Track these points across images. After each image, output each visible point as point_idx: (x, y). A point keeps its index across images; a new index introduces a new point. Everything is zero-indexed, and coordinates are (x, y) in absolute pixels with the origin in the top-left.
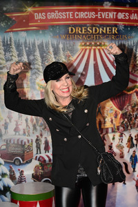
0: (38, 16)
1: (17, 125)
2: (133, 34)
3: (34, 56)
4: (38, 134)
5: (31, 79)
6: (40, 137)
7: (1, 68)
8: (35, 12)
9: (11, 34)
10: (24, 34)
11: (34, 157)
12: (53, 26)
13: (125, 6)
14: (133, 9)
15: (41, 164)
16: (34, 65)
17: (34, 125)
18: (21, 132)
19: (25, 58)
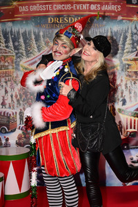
0: (22, 9)
1: (4, 100)
2: (104, 23)
3: (19, 42)
4: (21, 108)
5: (16, 62)
6: (23, 110)
10: (10, 24)
11: (18, 127)
12: (35, 17)
14: (104, 1)
15: (23, 133)
16: (18, 49)
17: (18, 101)
18: (7, 106)
19: (11, 44)
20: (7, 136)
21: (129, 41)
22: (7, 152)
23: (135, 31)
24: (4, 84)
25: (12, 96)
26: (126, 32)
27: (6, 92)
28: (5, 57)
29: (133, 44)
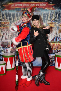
0: (12, 6)
1: (6, 37)
2: (41, 10)
3: (11, 17)
5: (10, 24)
7: (1, 21)
8: (11, 4)
9: (4, 11)
10: (8, 11)
12: (16, 8)
13: (38, 2)
14: (40, 3)
15: (13, 48)
16: (11, 20)
17: (11, 37)
18: (7, 39)
19: (8, 18)
20: (7, 49)
21: (49, 17)
22: (7, 55)
23: (51, 13)
24: (6, 32)
25: (9, 36)
26: (48, 13)
27: (7, 34)
28: (6, 22)
29: (51, 18)
